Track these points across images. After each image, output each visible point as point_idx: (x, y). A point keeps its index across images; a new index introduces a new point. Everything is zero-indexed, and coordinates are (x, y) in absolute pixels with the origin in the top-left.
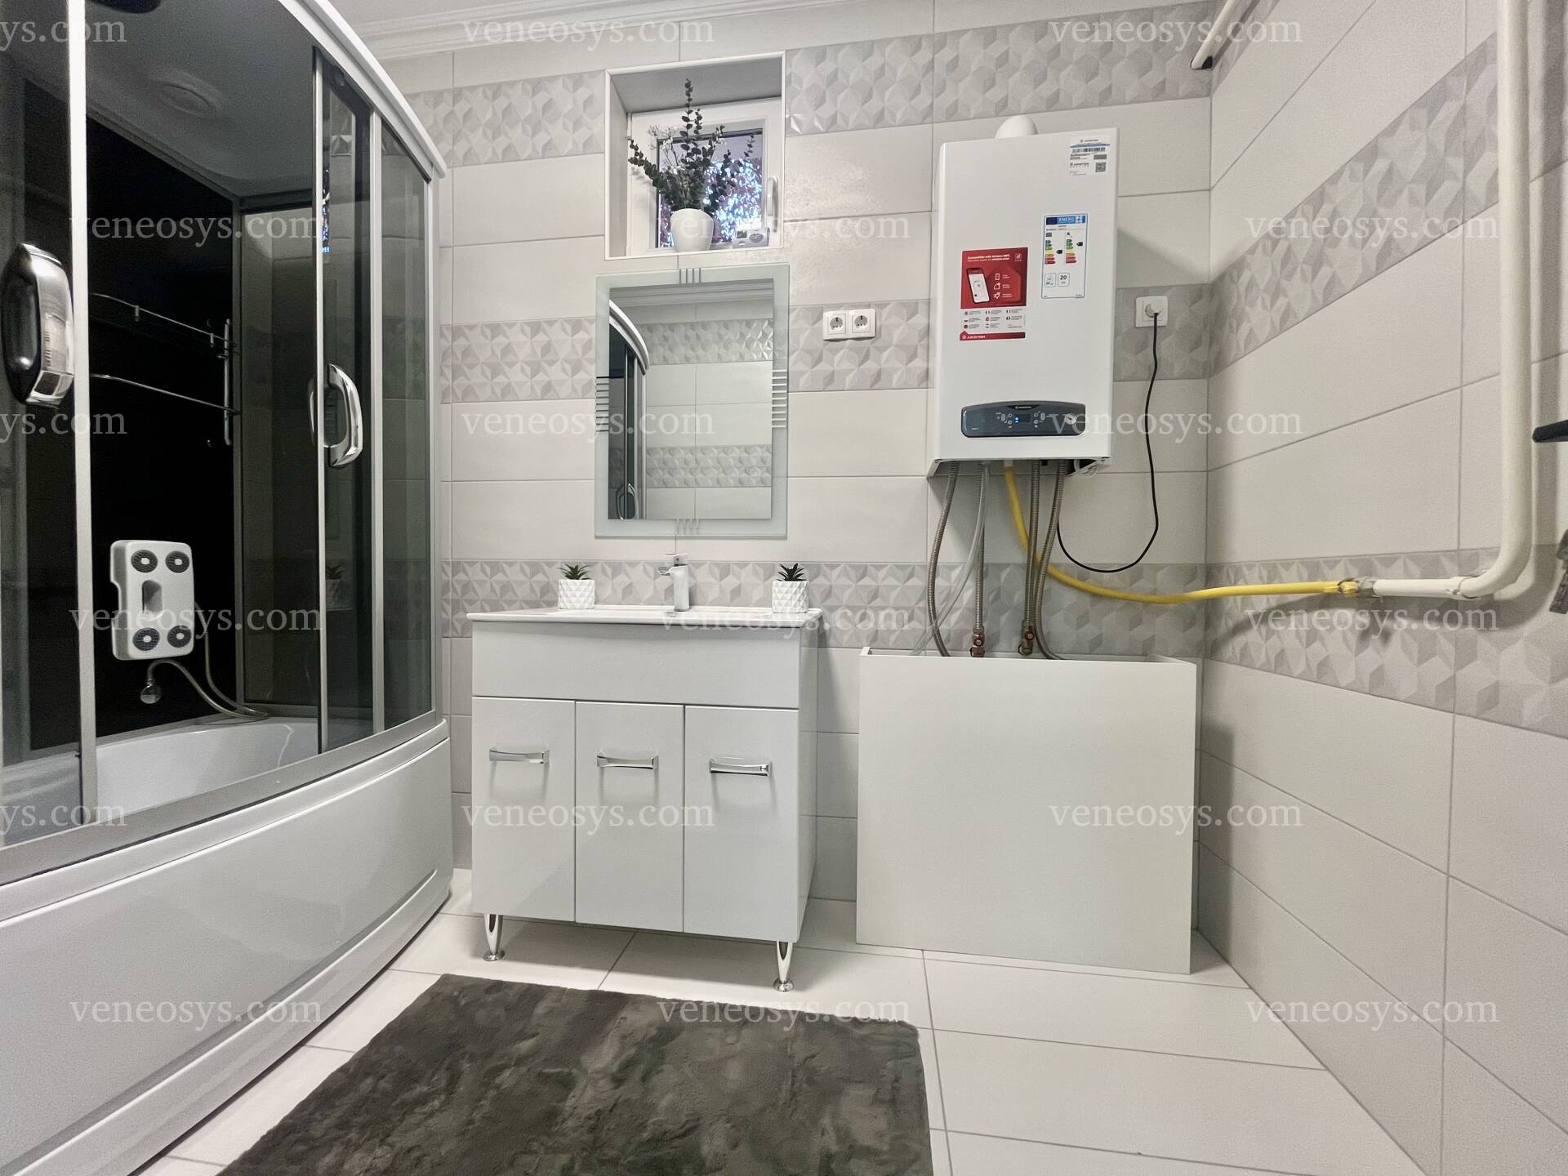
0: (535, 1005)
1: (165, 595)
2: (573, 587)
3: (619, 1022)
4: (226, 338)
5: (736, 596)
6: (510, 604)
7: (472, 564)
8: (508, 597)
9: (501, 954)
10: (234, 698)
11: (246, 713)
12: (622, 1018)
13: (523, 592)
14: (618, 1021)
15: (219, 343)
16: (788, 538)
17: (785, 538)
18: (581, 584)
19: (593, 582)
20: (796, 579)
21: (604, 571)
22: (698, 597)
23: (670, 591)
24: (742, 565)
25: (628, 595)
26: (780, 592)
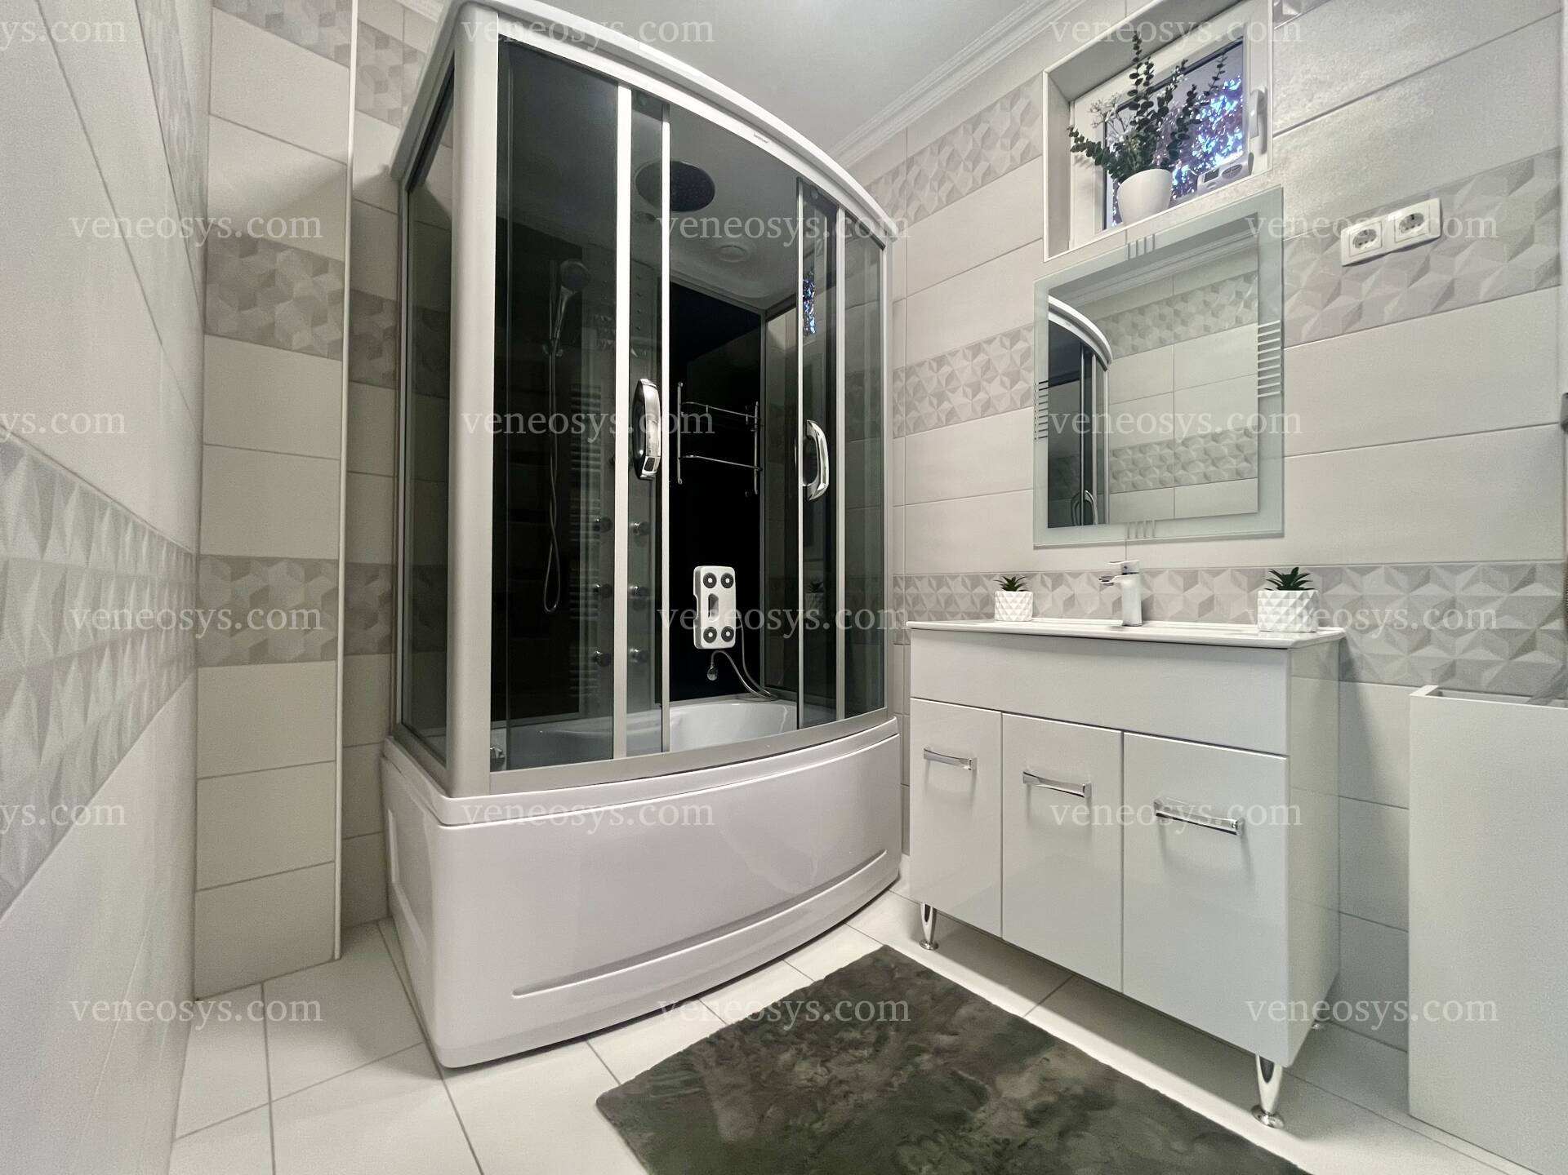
0: (959, 1007)
1: (720, 603)
2: (1009, 599)
3: (1041, 1062)
4: (756, 416)
5: (1207, 610)
6: (953, 616)
7: (920, 578)
8: (952, 609)
9: (935, 946)
10: (759, 683)
11: (766, 695)
12: (1045, 1059)
13: (964, 605)
14: (1040, 1059)
15: (751, 420)
16: (1286, 535)
17: (1281, 535)
18: (1017, 596)
19: (1030, 593)
20: (1296, 588)
21: (1043, 583)
22: (1155, 610)
23: (1118, 604)
24: (1215, 572)
25: (1070, 606)
26: (1269, 604)
